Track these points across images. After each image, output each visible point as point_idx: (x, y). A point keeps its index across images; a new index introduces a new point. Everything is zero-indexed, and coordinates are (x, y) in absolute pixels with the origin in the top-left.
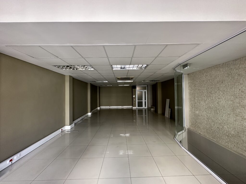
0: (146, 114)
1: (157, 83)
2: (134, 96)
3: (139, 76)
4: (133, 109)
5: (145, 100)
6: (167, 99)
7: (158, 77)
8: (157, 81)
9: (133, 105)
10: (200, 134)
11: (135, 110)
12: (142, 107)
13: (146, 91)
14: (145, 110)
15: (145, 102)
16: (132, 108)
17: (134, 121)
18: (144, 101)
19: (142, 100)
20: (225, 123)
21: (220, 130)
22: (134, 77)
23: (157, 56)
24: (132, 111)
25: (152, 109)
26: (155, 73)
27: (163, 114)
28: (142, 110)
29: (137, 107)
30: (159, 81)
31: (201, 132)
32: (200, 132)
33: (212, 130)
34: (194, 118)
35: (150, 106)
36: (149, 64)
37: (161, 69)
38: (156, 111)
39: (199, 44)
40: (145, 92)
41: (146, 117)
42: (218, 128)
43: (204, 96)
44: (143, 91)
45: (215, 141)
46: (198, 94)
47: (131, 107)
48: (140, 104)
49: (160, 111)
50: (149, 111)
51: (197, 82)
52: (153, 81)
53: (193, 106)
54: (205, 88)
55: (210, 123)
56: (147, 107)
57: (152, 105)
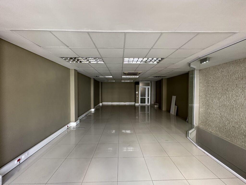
0: (148, 111)
1: (162, 79)
2: (137, 93)
3: (147, 71)
4: (136, 106)
5: (148, 96)
6: (173, 96)
7: (167, 73)
8: (163, 77)
9: (135, 102)
10: (211, 132)
11: (138, 107)
12: (145, 103)
13: (150, 87)
14: (148, 107)
15: (148, 99)
16: (135, 104)
17: (136, 117)
18: (146, 98)
19: (145, 97)
20: (242, 123)
21: (235, 129)
22: (141, 73)
23: (179, 48)
24: (134, 107)
25: (156, 106)
26: (166, 68)
27: (169, 111)
28: (145, 106)
29: (140, 104)
30: (165, 77)
31: (212, 130)
32: (210, 130)
33: (225, 129)
34: (204, 116)
35: (153, 103)
36: (165, 57)
37: (176, 63)
38: (160, 108)
39: (235, 33)
40: (148, 88)
41: (148, 113)
42: (233, 127)
43: (219, 94)
44: (147, 87)
45: (229, 140)
46: (211, 91)
47: (133, 103)
48: (143, 101)
49: (164, 108)
50: (152, 108)
51: (210, 78)
52: (159, 77)
53: (204, 104)
54: (220, 85)
55: (224, 122)
56: (149, 104)
57: (155, 102)
